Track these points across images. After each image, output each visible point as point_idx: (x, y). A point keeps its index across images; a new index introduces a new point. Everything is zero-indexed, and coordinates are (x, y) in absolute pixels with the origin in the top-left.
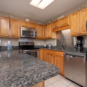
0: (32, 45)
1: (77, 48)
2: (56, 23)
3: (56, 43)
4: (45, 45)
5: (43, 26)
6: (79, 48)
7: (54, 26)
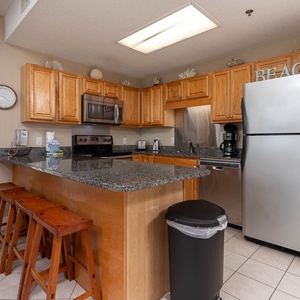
0: (106, 143)
1: (225, 151)
2: (175, 88)
3: (173, 139)
4: (142, 145)
5: (136, 90)
6: (229, 149)
7: (171, 95)
